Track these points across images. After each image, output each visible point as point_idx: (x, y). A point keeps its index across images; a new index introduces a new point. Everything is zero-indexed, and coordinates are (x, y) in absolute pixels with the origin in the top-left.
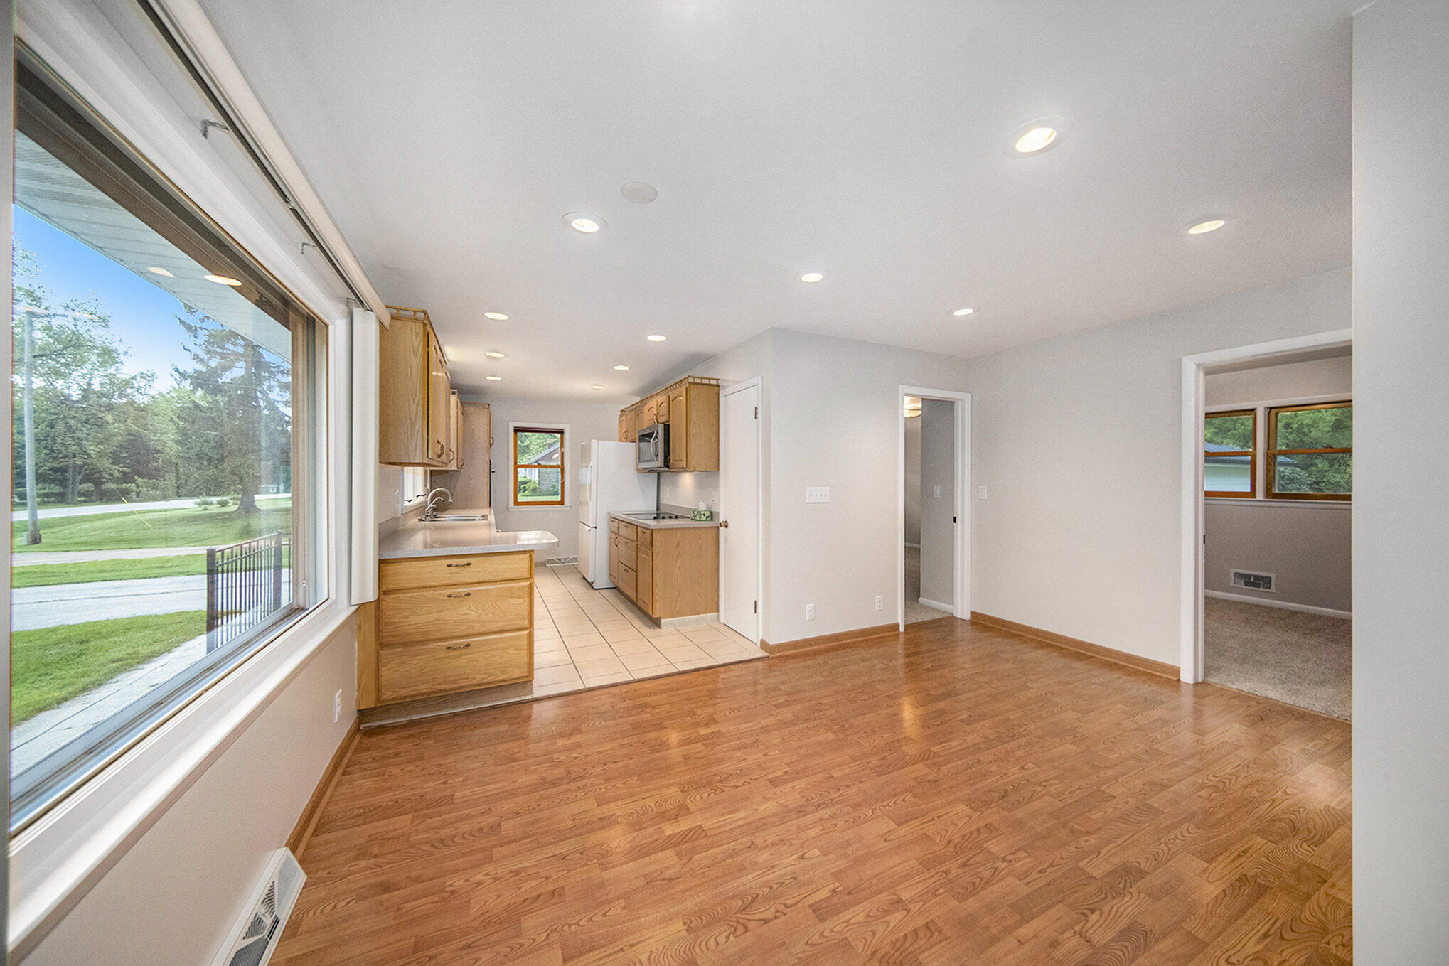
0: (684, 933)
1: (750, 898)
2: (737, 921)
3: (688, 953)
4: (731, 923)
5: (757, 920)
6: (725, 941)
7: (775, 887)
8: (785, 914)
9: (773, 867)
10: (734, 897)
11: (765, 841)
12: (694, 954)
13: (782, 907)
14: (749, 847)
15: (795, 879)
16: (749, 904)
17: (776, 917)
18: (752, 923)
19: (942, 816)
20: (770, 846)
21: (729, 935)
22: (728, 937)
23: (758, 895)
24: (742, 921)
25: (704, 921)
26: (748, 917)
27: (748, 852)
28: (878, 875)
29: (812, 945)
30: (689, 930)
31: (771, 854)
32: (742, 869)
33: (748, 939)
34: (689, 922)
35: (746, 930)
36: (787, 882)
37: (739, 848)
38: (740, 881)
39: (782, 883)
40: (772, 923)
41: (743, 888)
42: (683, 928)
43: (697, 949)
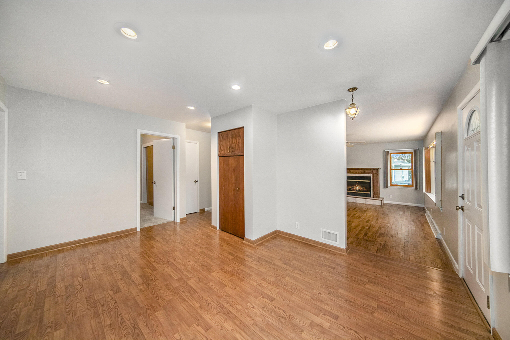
0: (304, 332)
1: (279, 318)
2: (289, 318)
3: (309, 328)
4: (291, 320)
5: (285, 313)
6: (298, 319)
7: (270, 312)
8: (278, 307)
9: (262, 315)
10: (281, 322)
11: (250, 321)
12: (308, 326)
13: (277, 308)
14: (256, 325)
15: (263, 308)
16: (281, 317)
17: (281, 309)
18: (287, 315)
19: (219, 277)
20: (252, 318)
21: (295, 319)
22: (296, 319)
23: (276, 316)
24: (288, 317)
25: (296, 328)
26: (286, 316)
27: (259, 325)
28: (189, 313)
30: (302, 331)
31: (256, 317)
32: (268, 324)
33: (292, 313)
34: (300, 332)
35: (290, 315)
36: (266, 309)
37: (258, 329)
38: (274, 323)
39: (267, 310)
40: (283, 309)
41: (276, 321)
42: (303, 333)
43: (306, 326)
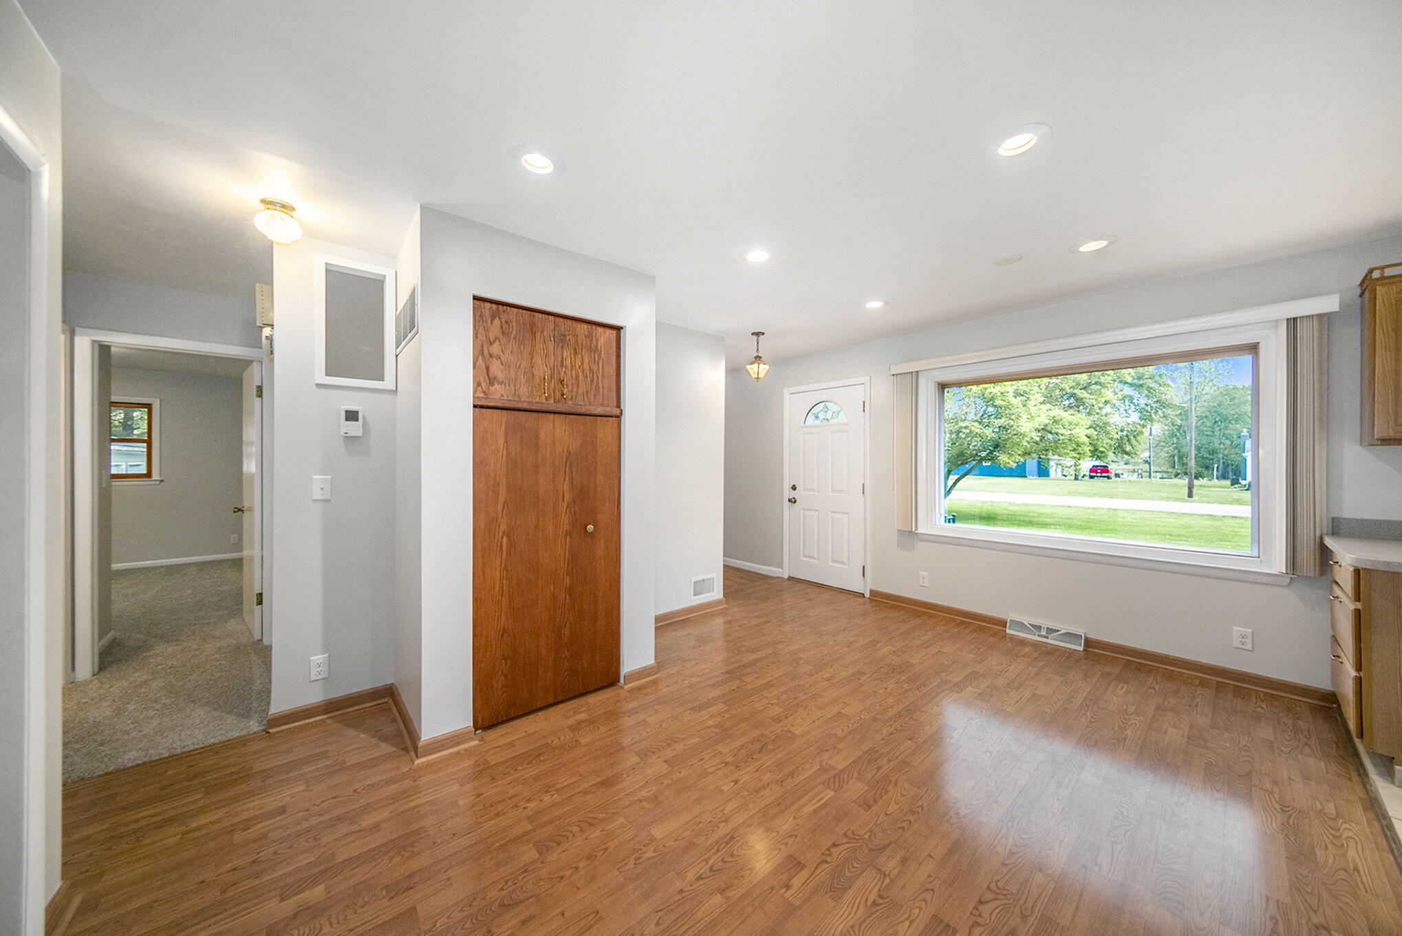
29: (791, 836)
